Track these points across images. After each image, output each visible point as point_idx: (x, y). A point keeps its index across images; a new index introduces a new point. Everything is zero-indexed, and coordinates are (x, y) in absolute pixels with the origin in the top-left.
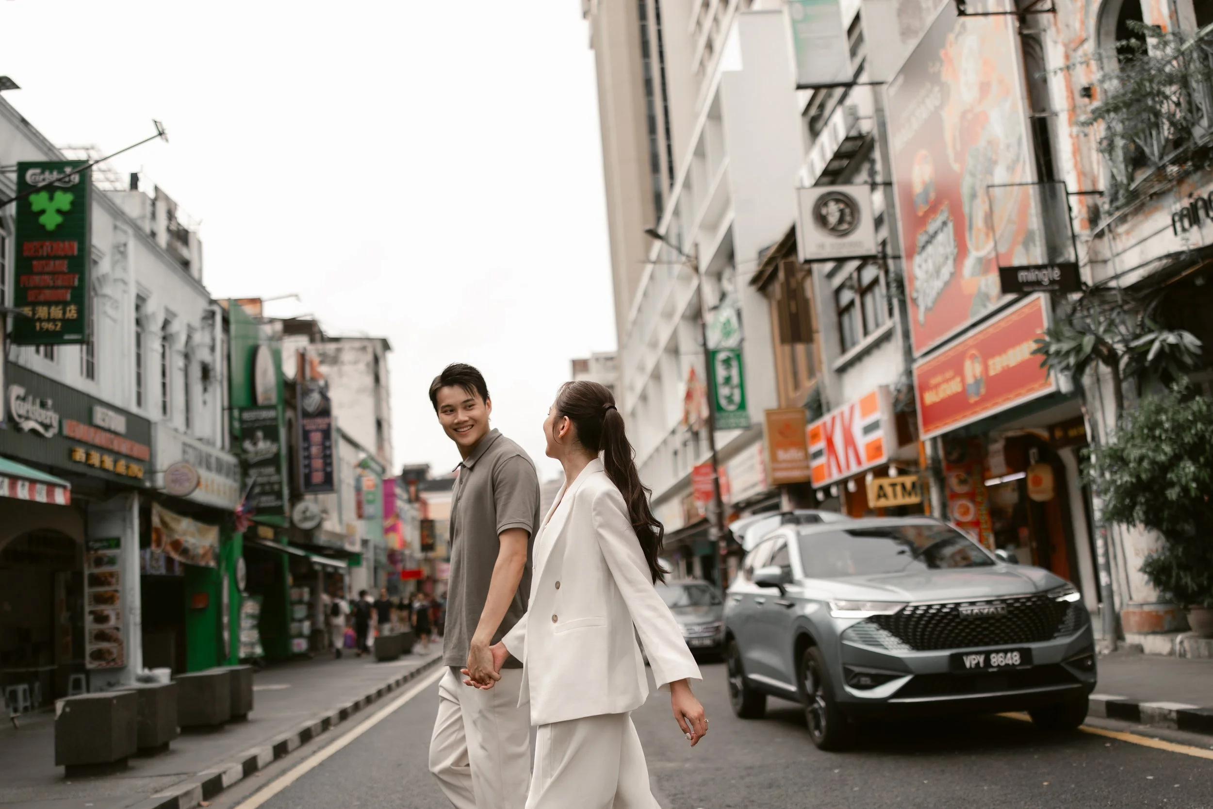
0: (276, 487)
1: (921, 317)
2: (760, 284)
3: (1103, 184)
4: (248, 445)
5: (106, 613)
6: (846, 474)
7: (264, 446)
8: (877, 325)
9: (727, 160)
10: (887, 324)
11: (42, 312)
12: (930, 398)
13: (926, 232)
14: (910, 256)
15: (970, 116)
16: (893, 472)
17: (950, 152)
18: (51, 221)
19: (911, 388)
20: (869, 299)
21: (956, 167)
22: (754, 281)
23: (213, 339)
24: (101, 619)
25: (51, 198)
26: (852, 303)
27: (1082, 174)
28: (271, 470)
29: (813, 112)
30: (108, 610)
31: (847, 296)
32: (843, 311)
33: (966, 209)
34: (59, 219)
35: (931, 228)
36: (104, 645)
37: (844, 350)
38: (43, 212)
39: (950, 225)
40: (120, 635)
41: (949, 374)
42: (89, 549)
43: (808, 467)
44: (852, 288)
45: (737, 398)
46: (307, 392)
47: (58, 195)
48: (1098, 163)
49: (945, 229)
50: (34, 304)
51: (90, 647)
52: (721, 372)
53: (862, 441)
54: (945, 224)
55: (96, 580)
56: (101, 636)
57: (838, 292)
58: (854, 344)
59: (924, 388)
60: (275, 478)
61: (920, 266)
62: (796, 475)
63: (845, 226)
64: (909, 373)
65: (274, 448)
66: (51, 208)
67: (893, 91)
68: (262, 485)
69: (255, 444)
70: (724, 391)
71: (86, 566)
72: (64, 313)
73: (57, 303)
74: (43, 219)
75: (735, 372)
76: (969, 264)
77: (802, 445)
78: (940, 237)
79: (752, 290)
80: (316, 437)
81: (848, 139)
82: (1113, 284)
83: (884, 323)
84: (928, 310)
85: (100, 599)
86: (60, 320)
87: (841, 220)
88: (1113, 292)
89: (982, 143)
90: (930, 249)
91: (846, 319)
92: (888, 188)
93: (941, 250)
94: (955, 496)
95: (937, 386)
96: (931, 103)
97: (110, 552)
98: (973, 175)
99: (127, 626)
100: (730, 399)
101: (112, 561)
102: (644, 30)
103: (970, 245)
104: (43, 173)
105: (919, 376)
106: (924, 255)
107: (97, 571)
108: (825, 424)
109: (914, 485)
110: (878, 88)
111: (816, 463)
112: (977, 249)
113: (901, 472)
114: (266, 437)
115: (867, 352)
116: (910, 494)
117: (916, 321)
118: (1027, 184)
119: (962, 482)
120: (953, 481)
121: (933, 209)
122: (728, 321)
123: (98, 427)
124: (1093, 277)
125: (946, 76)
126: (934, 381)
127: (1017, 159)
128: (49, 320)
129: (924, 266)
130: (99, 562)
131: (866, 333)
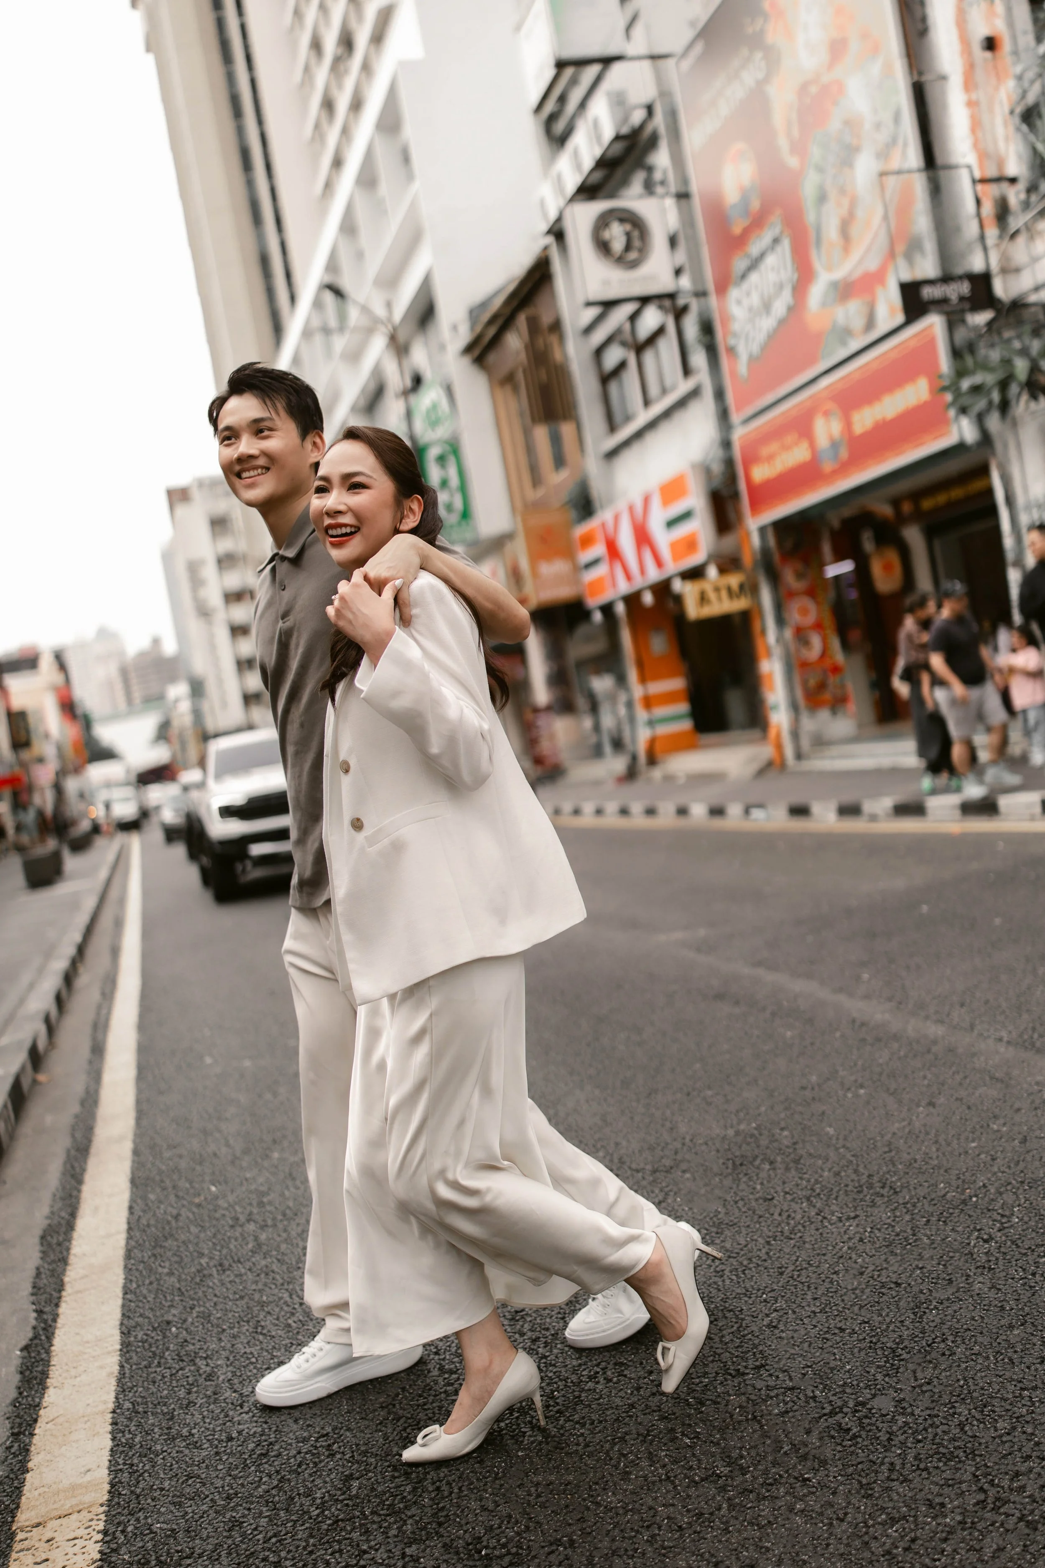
1: (743, 368)
2: (477, 352)
3: (1013, 168)
6: (639, 582)
8: (664, 391)
9: (416, 185)
10: (684, 387)
12: (760, 473)
13: (748, 256)
14: (722, 288)
15: (813, 89)
16: (712, 572)
17: (783, 142)
19: (729, 463)
20: (649, 357)
21: (793, 162)
22: (468, 349)
26: (622, 366)
27: (983, 156)
29: (550, 106)
31: (613, 356)
32: (607, 378)
33: (811, 217)
35: (755, 248)
37: (612, 427)
39: (786, 244)
41: (789, 439)
43: (577, 581)
44: (624, 344)
45: (458, 503)
48: (1007, 139)
49: (779, 249)
52: (435, 473)
53: (663, 538)
54: (776, 241)
57: (599, 352)
58: (628, 418)
59: (749, 461)
61: (739, 302)
62: (562, 592)
63: (633, 255)
64: (727, 444)
67: (686, 64)
75: (452, 471)
76: (816, 293)
77: (568, 553)
78: (771, 260)
79: (466, 361)
81: (618, 138)
82: (1033, 298)
83: (674, 387)
84: (752, 359)
87: (628, 247)
88: (1033, 309)
89: (835, 125)
90: (754, 277)
91: (613, 387)
92: (684, 202)
93: (772, 277)
94: (791, 594)
95: (770, 458)
96: (750, 77)
98: (820, 170)
100: (451, 507)
103: (818, 265)
105: (743, 449)
106: (745, 286)
108: (603, 525)
109: (741, 587)
110: (661, 63)
111: (590, 576)
112: (829, 268)
113: (722, 570)
115: (652, 425)
116: (738, 597)
117: (733, 374)
118: (909, 171)
119: (799, 576)
120: (789, 577)
121: (758, 222)
122: (435, 407)
124: (1006, 289)
125: (773, 35)
126: (765, 451)
127: (894, 141)
129: (746, 302)
131: (647, 403)
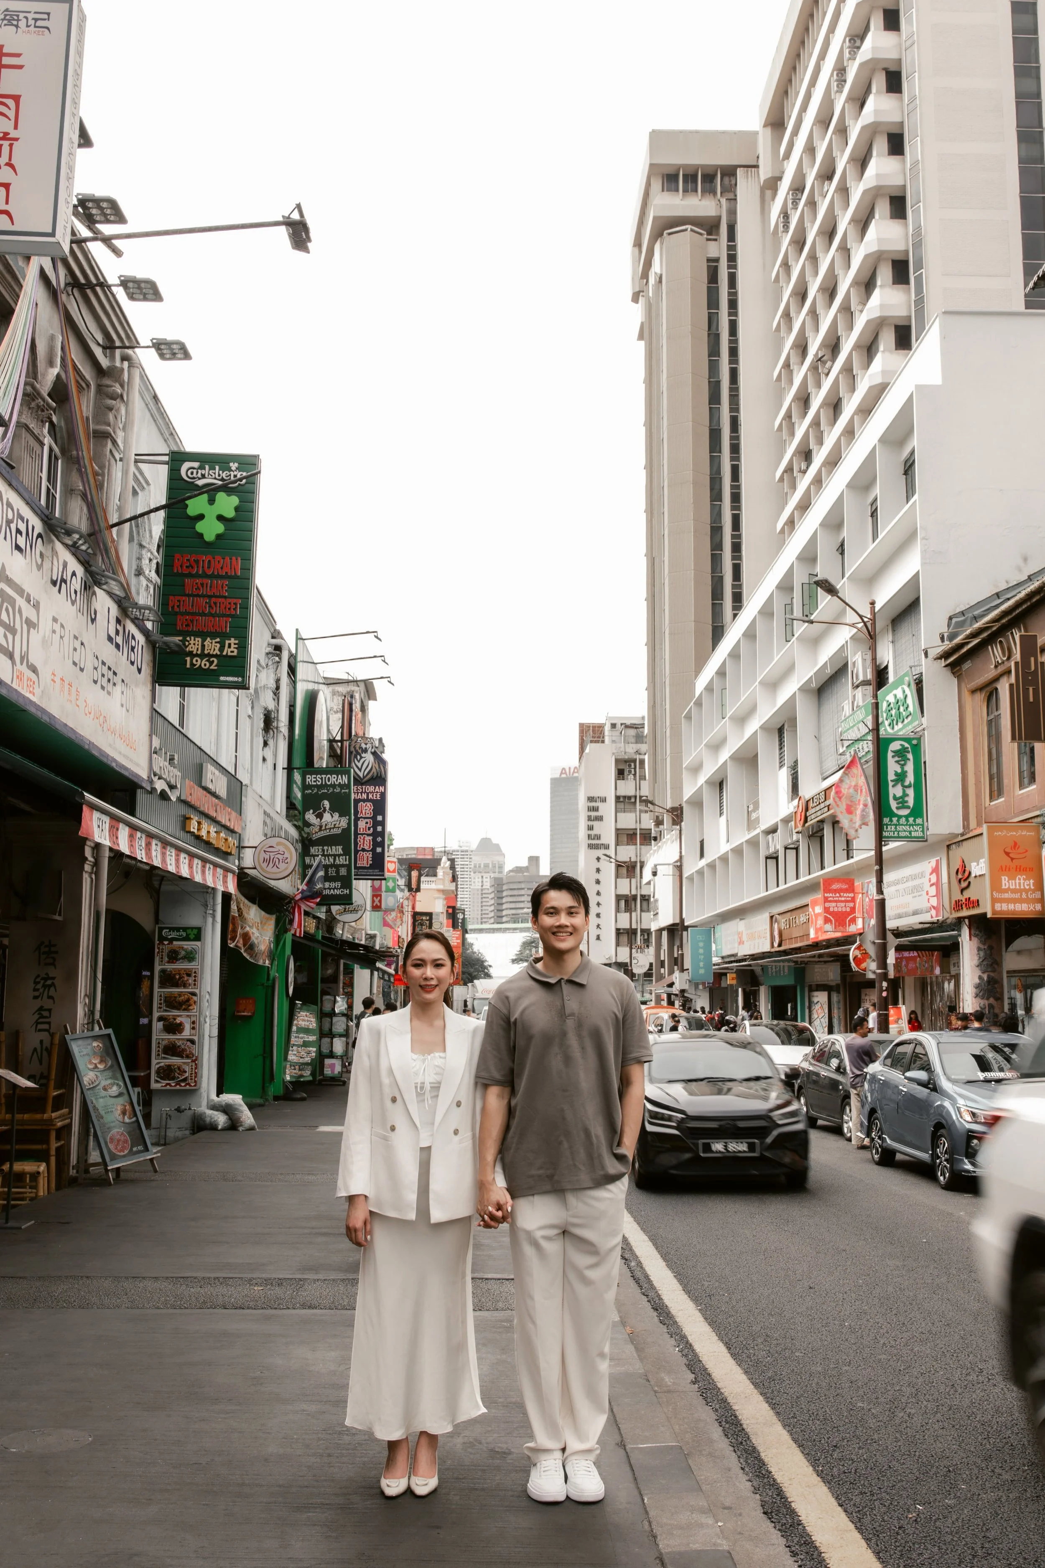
0: (343, 872)
4: (310, 817)
5: (178, 1021)
7: (331, 820)
11: (194, 644)
18: (210, 529)
23: (278, 681)
24: (173, 1028)
25: (212, 501)
28: (339, 850)
30: (182, 1018)
34: (220, 528)
36: (175, 1061)
38: (201, 517)
40: (195, 1050)
42: (162, 939)
45: (912, 800)
46: (357, 752)
47: (221, 496)
50: (185, 634)
51: (156, 1063)
52: (892, 767)
55: (168, 979)
56: (172, 1050)
60: (342, 861)
62: (1022, 908)
65: (344, 823)
66: (212, 513)
68: (326, 867)
69: (320, 816)
70: (895, 791)
71: (157, 960)
72: (222, 649)
73: (213, 636)
74: (200, 527)
75: (910, 767)
77: (1033, 871)
80: (366, 809)
85: (172, 1003)
86: (216, 656)
97: (188, 945)
99: (201, 1037)
100: (902, 802)
101: (190, 957)
102: (712, 321)
104: (202, 467)
107: (169, 967)
114: (333, 809)
123: (206, 789)
128: (202, 656)
130: (173, 956)
